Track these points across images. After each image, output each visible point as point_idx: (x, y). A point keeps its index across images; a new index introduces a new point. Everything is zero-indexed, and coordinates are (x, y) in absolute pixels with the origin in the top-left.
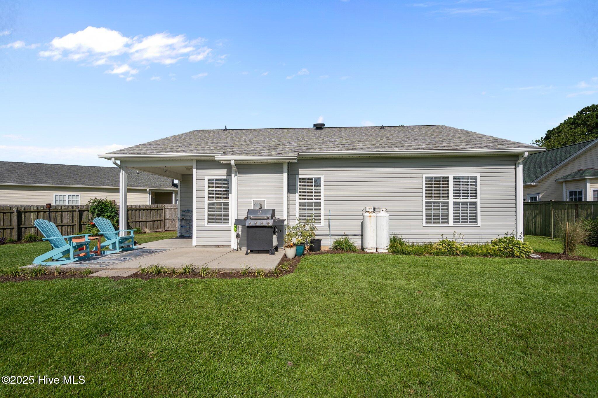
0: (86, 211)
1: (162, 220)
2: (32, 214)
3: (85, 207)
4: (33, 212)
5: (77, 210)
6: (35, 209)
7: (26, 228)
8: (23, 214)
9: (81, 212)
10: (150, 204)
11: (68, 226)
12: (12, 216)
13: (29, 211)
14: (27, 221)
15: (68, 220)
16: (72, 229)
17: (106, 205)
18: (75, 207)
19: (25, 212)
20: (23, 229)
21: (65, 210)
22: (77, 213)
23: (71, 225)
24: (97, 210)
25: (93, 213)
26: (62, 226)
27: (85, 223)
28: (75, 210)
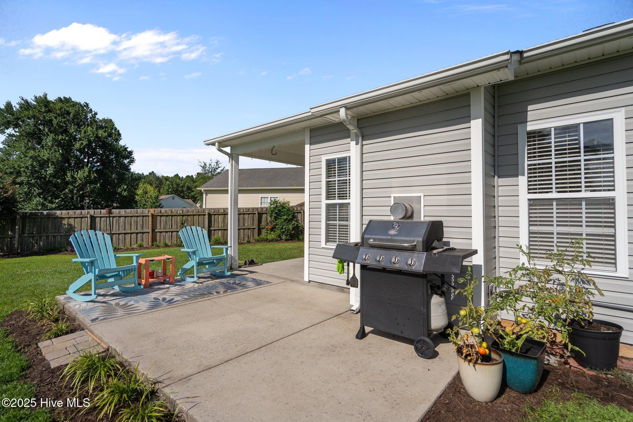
0: (265, 213)
2: (220, 216)
3: (264, 209)
4: (221, 214)
5: (257, 212)
6: (222, 211)
7: (215, 230)
8: (212, 216)
9: (260, 215)
11: (249, 229)
12: (205, 218)
13: (217, 213)
14: (215, 224)
15: (249, 223)
16: (252, 232)
18: (255, 210)
19: (215, 215)
20: (213, 231)
21: (246, 213)
22: (257, 215)
23: (251, 229)
24: (274, 212)
25: (271, 216)
26: (244, 229)
27: (264, 227)
28: (255, 212)
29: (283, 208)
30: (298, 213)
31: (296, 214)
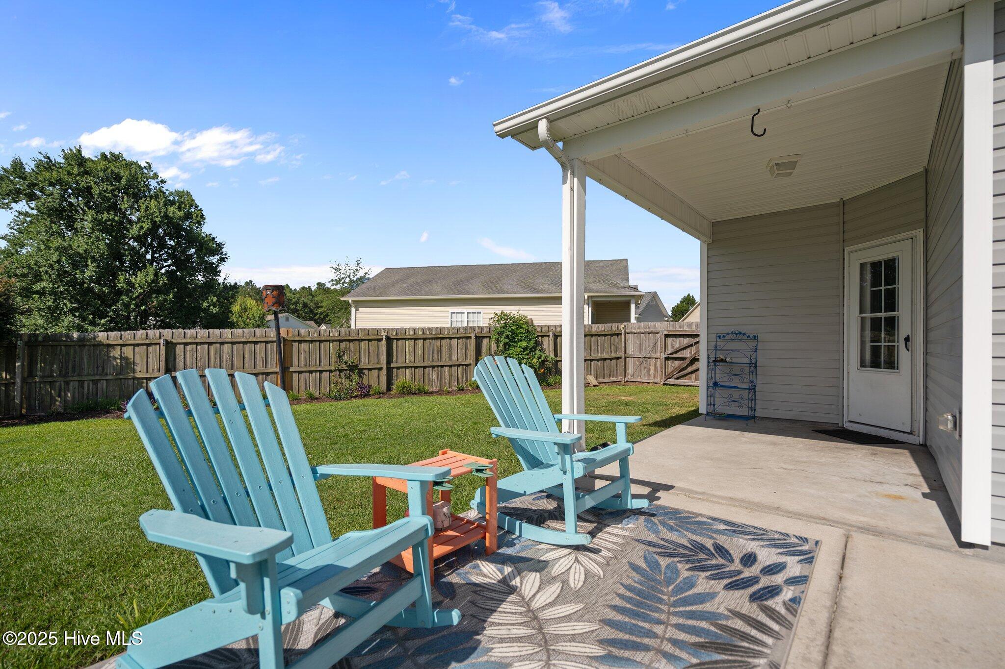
0: (487, 337)
1: (621, 358)
2: (407, 342)
3: (485, 330)
4: (409, 339)
5: (473, 336)
6: (412, 333)
7: (398, 368)
8: (395, 342)
9: (479, 339)
10: (590, 323)
11: (459, 366)
12: (380, 346)
13: (402, 337)
14: (399, 356)
15: (459, 354)
16: (465, 372)
17: (519, 327)
18: (469, 330)
19: (398, 340)
20: (395, 370)
21: (454, 336)
22: (473, 340)
23: (463, 365)
24: (504, 335)
25: (498, 341)
26: (450, 366)
28: (469, 335)
30: (543, 336)
31: (540, 338)
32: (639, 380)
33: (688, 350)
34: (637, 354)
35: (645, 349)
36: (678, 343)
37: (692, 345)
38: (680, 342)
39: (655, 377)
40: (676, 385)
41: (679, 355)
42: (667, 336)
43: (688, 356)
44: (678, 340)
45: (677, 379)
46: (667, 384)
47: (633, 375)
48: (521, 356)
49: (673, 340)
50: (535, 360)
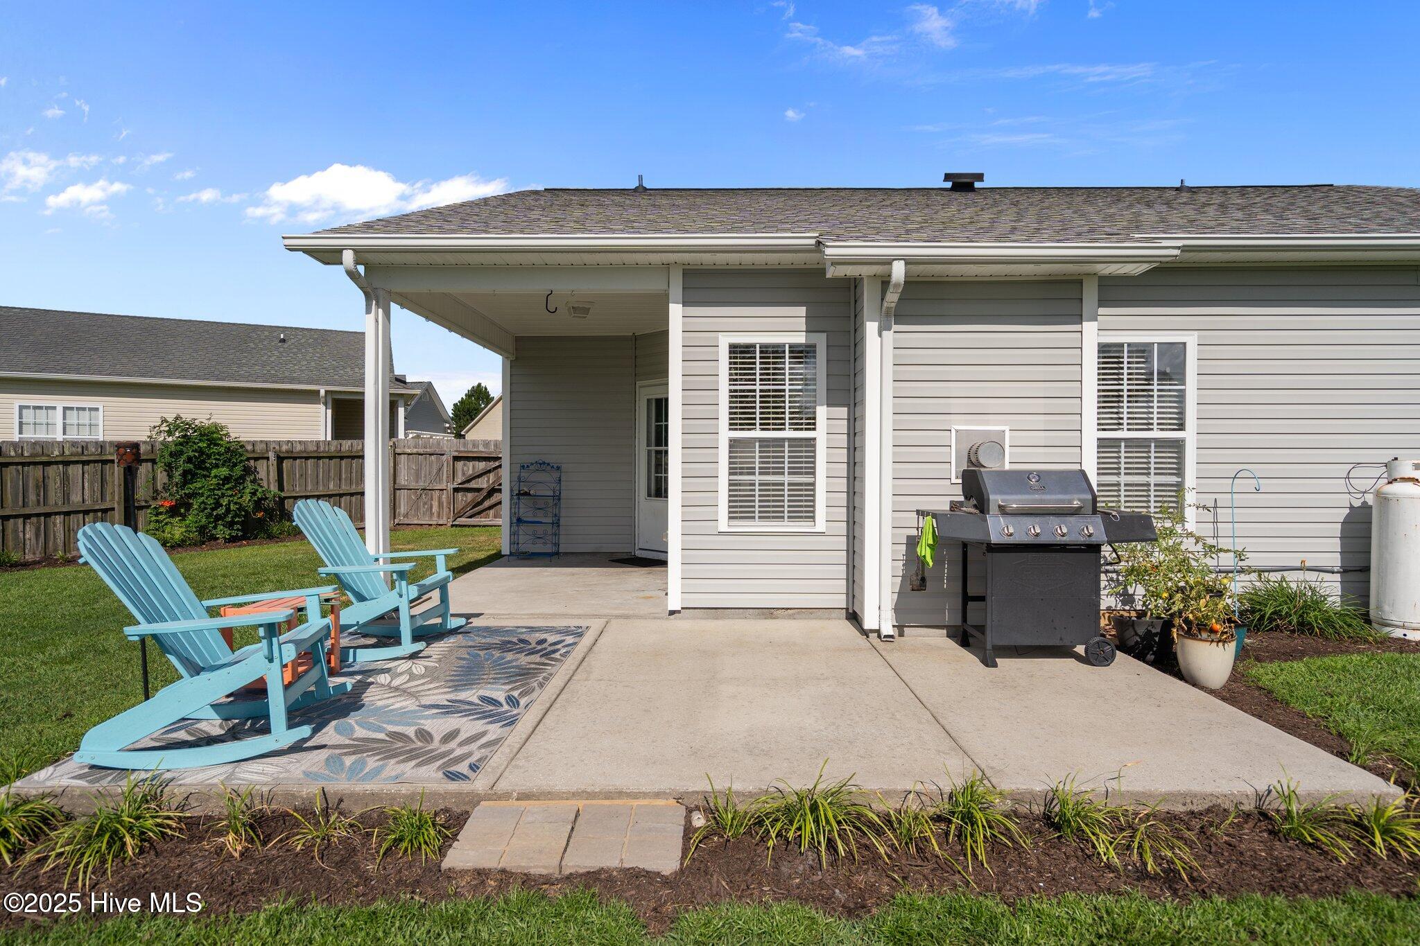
0: (147, 460)
3: (143, 448)
5: (115, 457)
10: (330, 438)
11: (86, 513)
15: (87, 492)
17: (211, 442)
18: (108, 448)
21: (76, 459)
22: (117, 470)
23: (96, 511)
24: (184, 457)
25: (169, 468)
26: (67, 514)
27: (144, 504)
28: (110, 458)
29: (213, 442)
30: (256, 459)
31: (252, 462)
32: (416, 522)
33: (485, 478)
34: (413, 485)
35: (425, 476)
36: (471, 468)
37: (489, 471)
38: (474, 467)
39: (439, 517)
40: (469, 526)
41: (473, 485)
42: (456, 459)
43: (485, 486)
44: (471, 464)
45: (470, 517)
46: (456, 526)
47: (406, 516)
48: (219, 493)
49: (465, 465)
50: (247, 497)
